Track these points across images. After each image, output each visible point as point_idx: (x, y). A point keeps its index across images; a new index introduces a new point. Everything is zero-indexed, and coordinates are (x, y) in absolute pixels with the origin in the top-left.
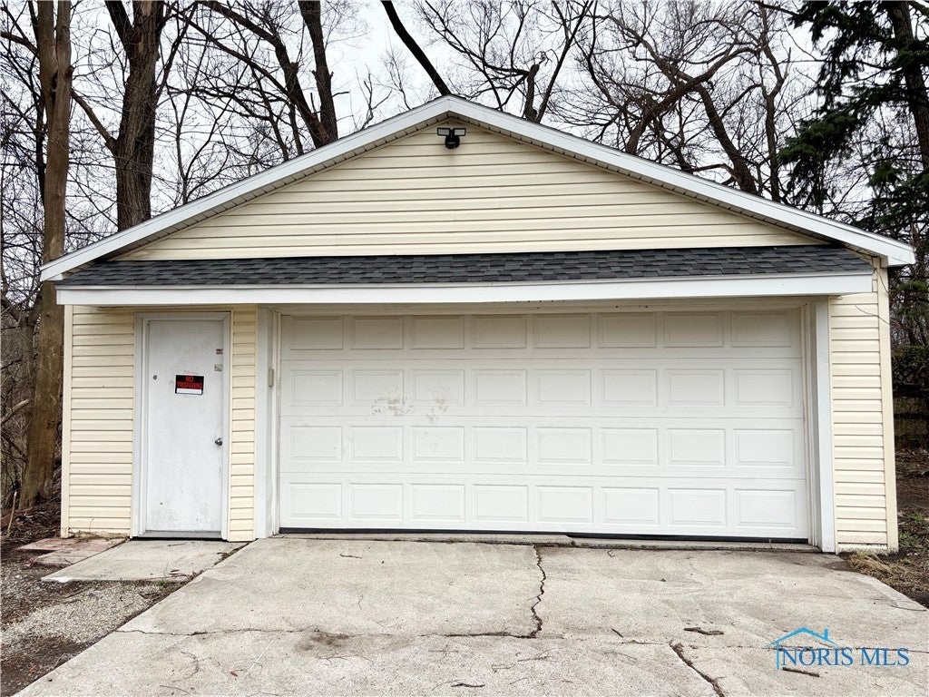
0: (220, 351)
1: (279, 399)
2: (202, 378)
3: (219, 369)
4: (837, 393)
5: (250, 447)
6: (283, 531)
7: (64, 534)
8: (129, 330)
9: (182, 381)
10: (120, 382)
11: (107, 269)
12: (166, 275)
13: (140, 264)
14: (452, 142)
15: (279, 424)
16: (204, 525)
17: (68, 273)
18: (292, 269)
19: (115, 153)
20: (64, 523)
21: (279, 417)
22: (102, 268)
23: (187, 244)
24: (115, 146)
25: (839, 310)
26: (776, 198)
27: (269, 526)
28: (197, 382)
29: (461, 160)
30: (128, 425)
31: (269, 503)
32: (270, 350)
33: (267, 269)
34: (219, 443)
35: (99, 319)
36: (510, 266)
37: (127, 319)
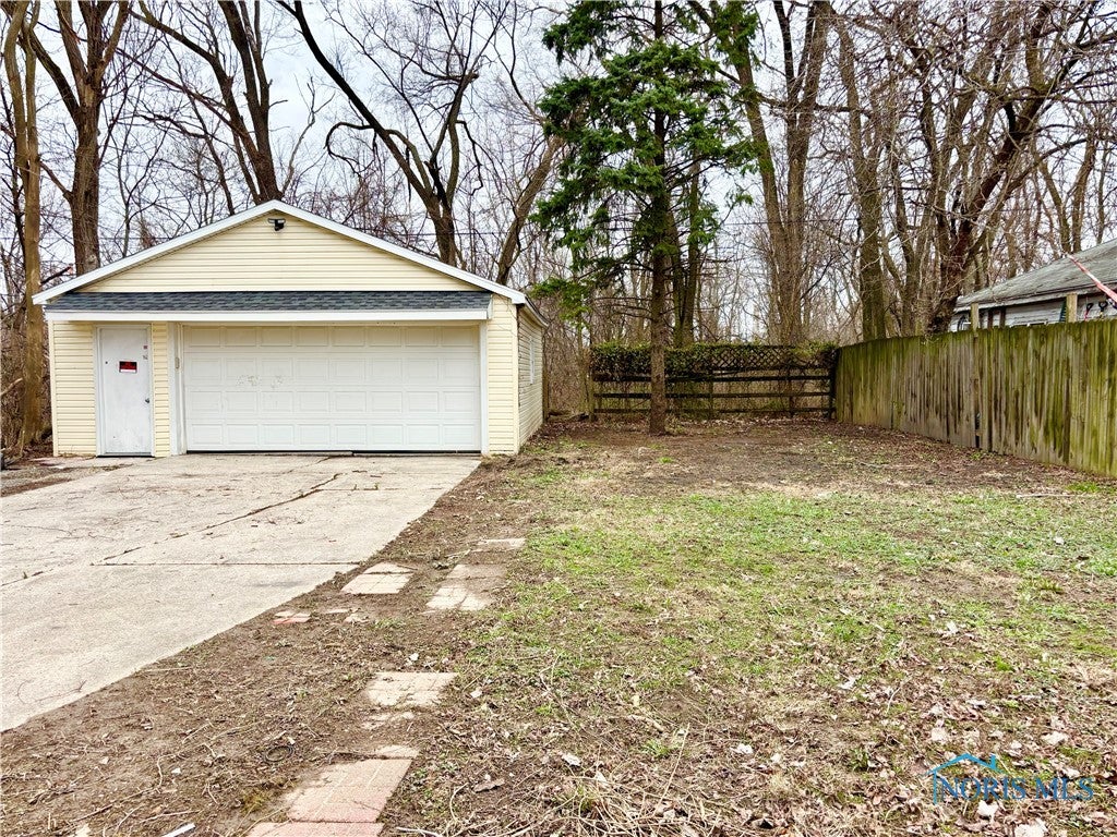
0: (146, 347)
1: (183, 376)
2: (135, 364)
3: (146, 358)
4: (491, 378)
5: (166, 403)
6: (189, 452)
7: (55, 454)
8: (89, 334)
9: (123, 365)
10: (84, 365)
11: (74, 298)
12: (110, 303)
13: (93, 295)
14: (279, 227)
15: (184, 390)
16: (141, 450)
17: (50, 300)
18: (185, 300)
19: (70, 201)
20: (55, 448)
21: (184, 386)
22: (70, 298)
23: (123, 283)
24: (70, 196)
25: (492, 327)
26: (464, 268)
27: (179, 449)
28: (133, 366)
29: (285, 236)
30: (91, 391)
31: (179, 436)
32: (176, 348)
33: (169, 300)
34: (148, 401)
35: (70, 327)
36: (310, 299)
37: (87, 327)
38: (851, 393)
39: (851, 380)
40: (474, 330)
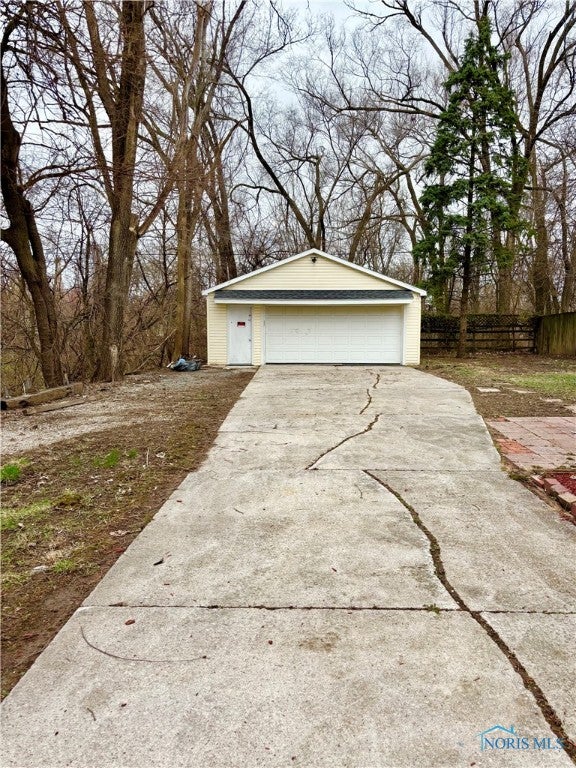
0: (250, 316)
1: (265, 329)
3: (250, 320)
5: (259, 341)
7: (209, 364)
9: (239, 324)
10: (223, 323)
14: (314, 260)
15: (265, 335)
16: (246, 362)
20: (209, 361)
23: (241, 286)
28: (244, 324)
30: (226, 335)
31: (263, 356)
34: (250, 340)
35: (217, 306)
36: (330, 295)
37: (224, 306)
38: (548, 339)
39: (549, 333)
40: (400, 308)
